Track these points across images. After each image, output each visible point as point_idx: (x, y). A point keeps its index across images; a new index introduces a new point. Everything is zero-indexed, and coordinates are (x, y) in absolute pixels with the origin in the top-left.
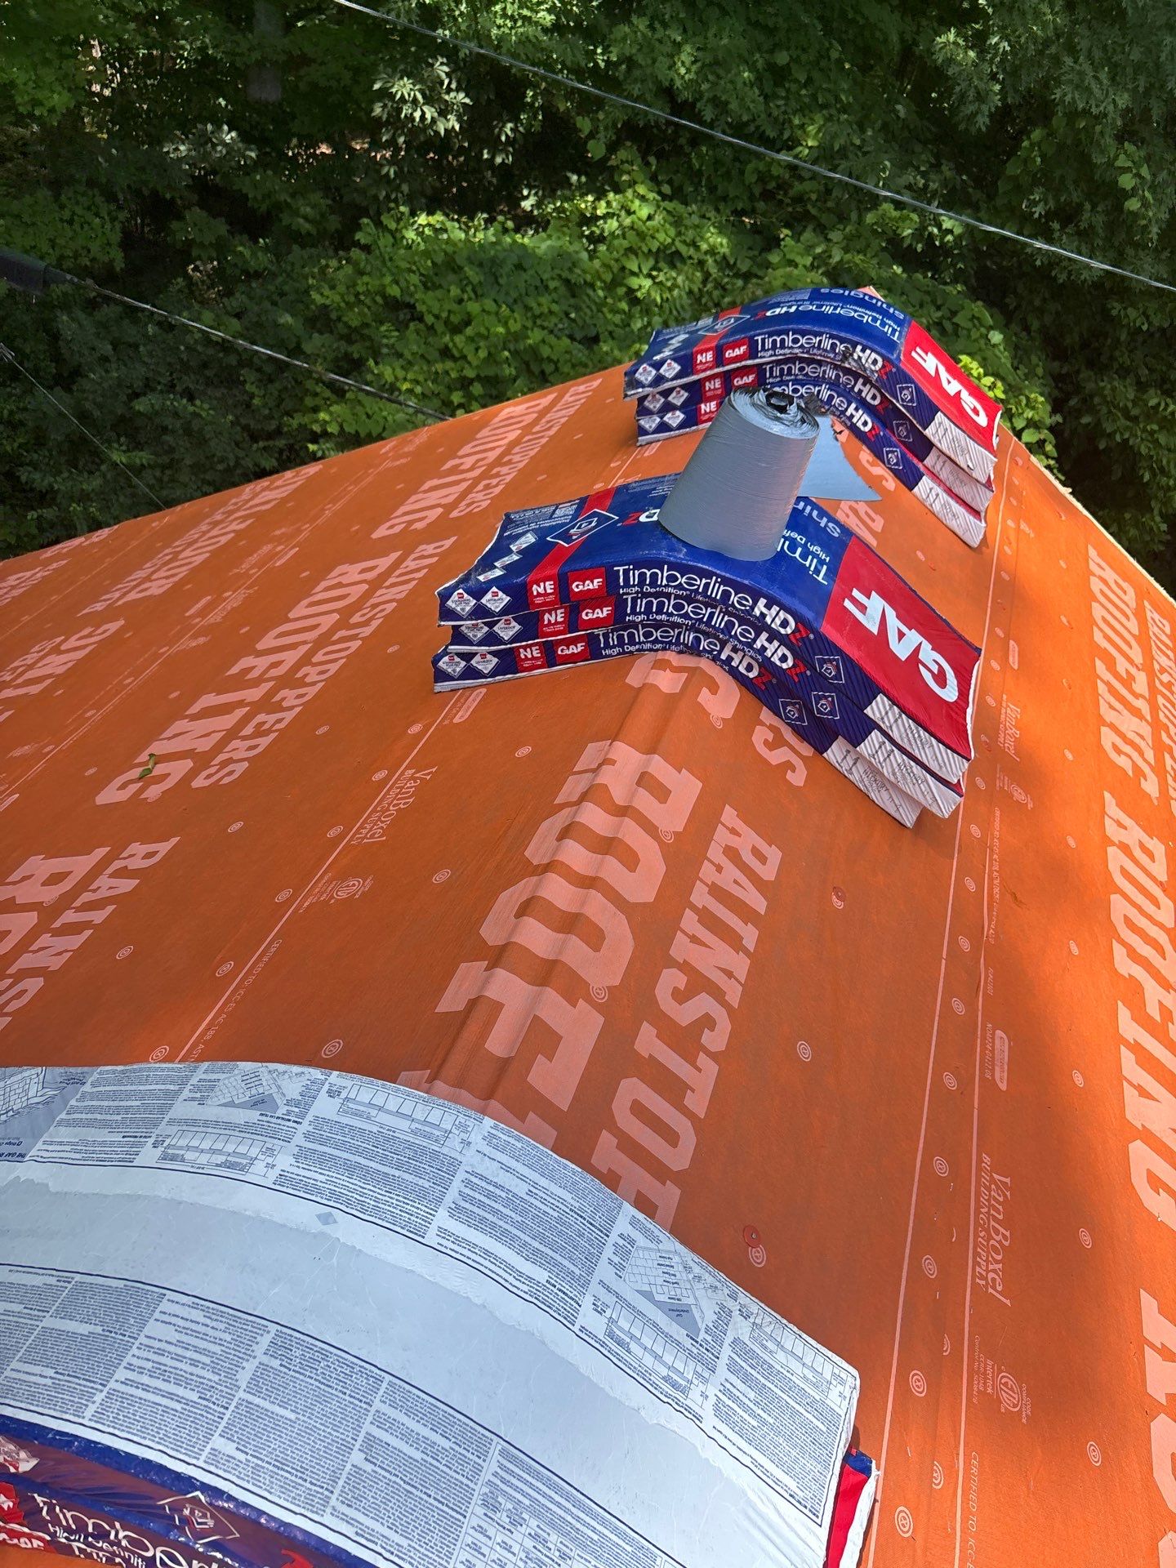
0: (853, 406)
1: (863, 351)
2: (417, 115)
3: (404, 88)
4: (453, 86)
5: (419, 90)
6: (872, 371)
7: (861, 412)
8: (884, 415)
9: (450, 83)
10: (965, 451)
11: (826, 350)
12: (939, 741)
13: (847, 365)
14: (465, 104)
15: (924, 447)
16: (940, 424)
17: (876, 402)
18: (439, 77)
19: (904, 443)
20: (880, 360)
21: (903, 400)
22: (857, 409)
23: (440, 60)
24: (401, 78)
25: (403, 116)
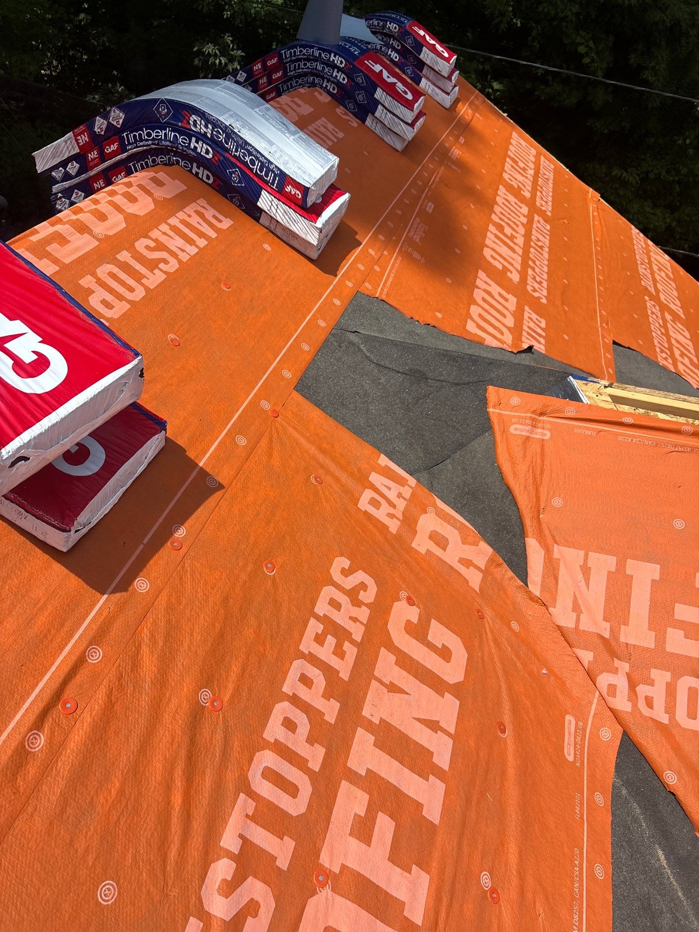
0: (390, 50)
1: (390, 24)
2: (217, 61)
3: (209, 48)
4: (235, 48)
5: (217, 49)
6: (395, 32)
7: (393, 52)
8: (403, 52)
9: (233, 46)
10: (437, 63)
11: (375, 26)
12: (401, 104)
13: (385, 31)
14: (242, 56)
15: (421, 65)
16: (425, 52)
17: (399, 48)
18: (227, 43)
19: (413, 65)
20: (397, 26)
21: (409, 44)
22: (392, 52)
23: (227, 34)
24: (208, 44)
25: (210, 63)
